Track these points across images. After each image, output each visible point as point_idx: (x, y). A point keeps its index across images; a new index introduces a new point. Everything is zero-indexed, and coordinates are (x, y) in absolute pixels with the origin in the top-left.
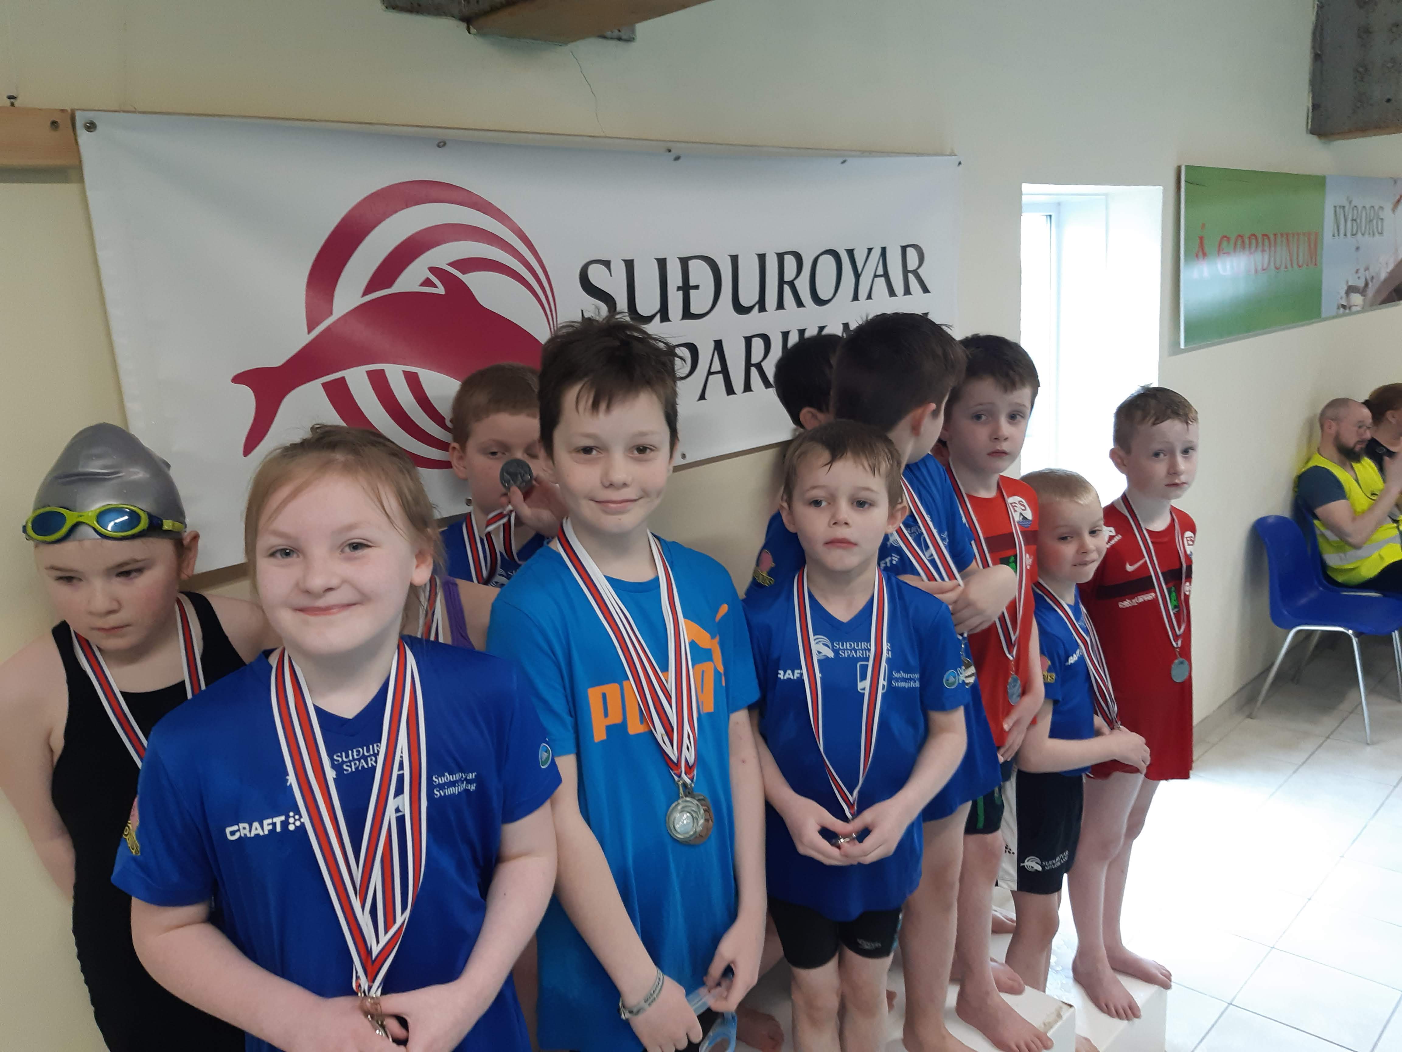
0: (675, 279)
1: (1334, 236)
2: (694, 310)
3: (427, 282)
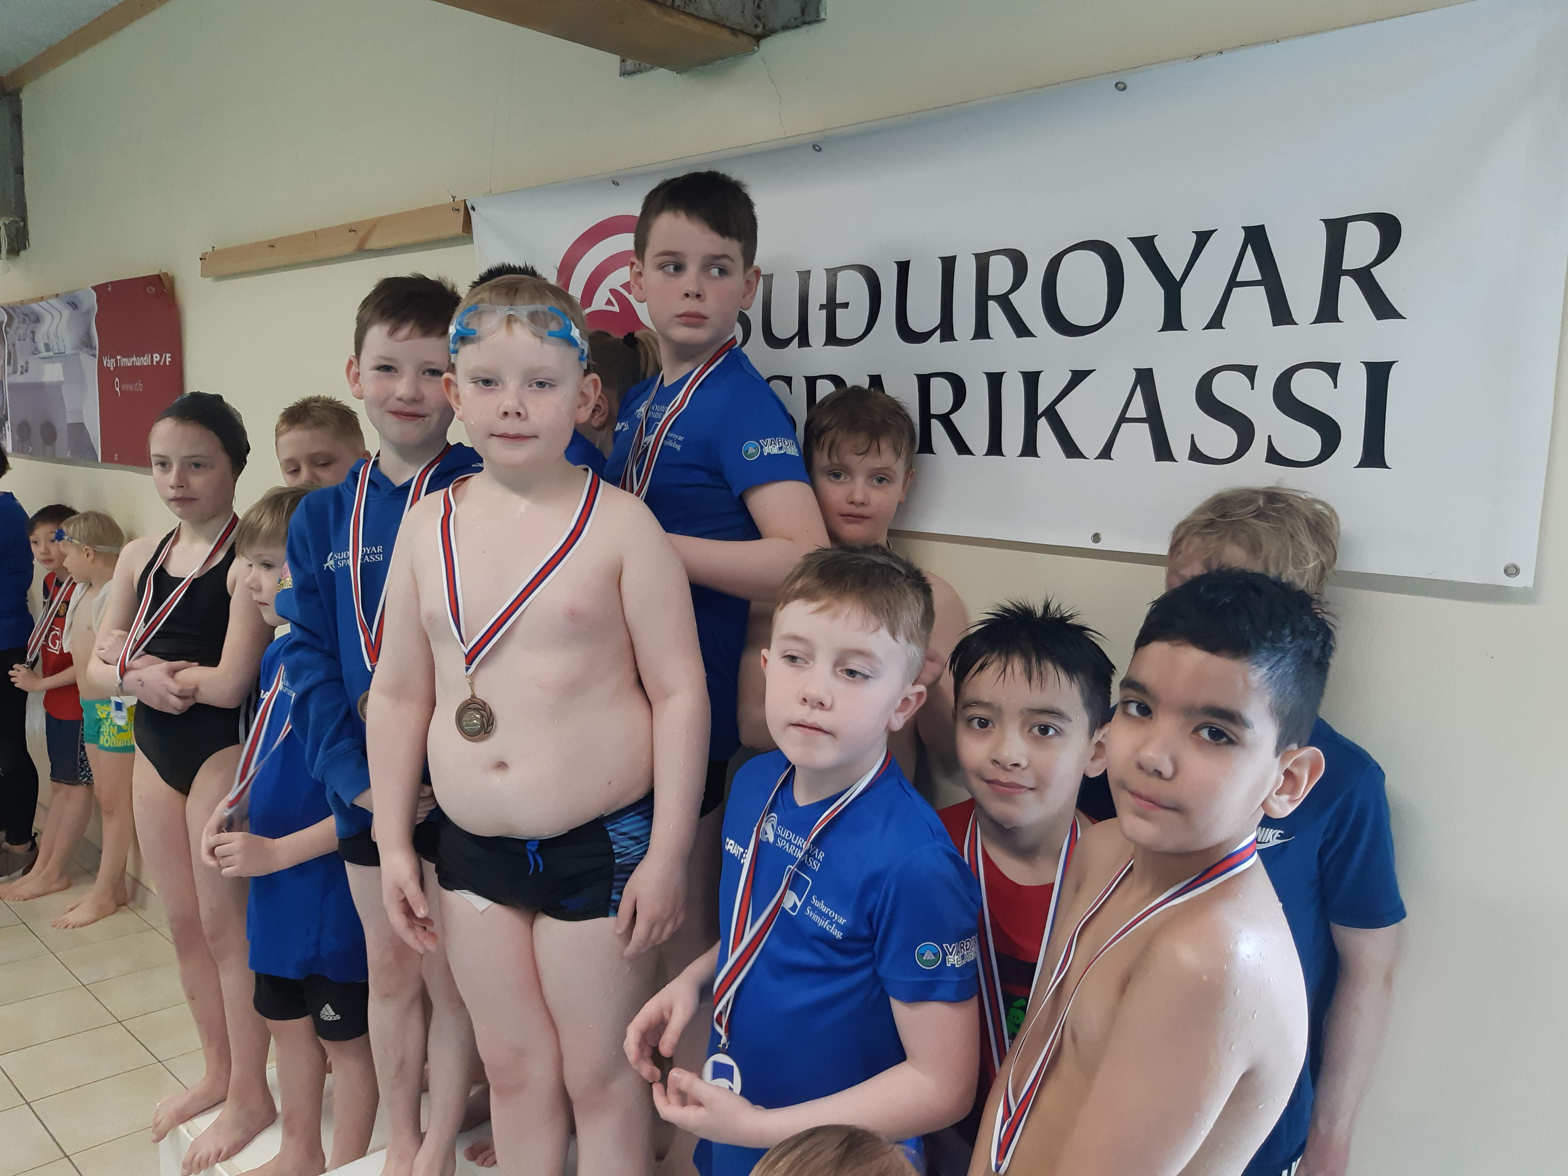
0: (818, 295)
2: (840, 334)
3: (609, 302)
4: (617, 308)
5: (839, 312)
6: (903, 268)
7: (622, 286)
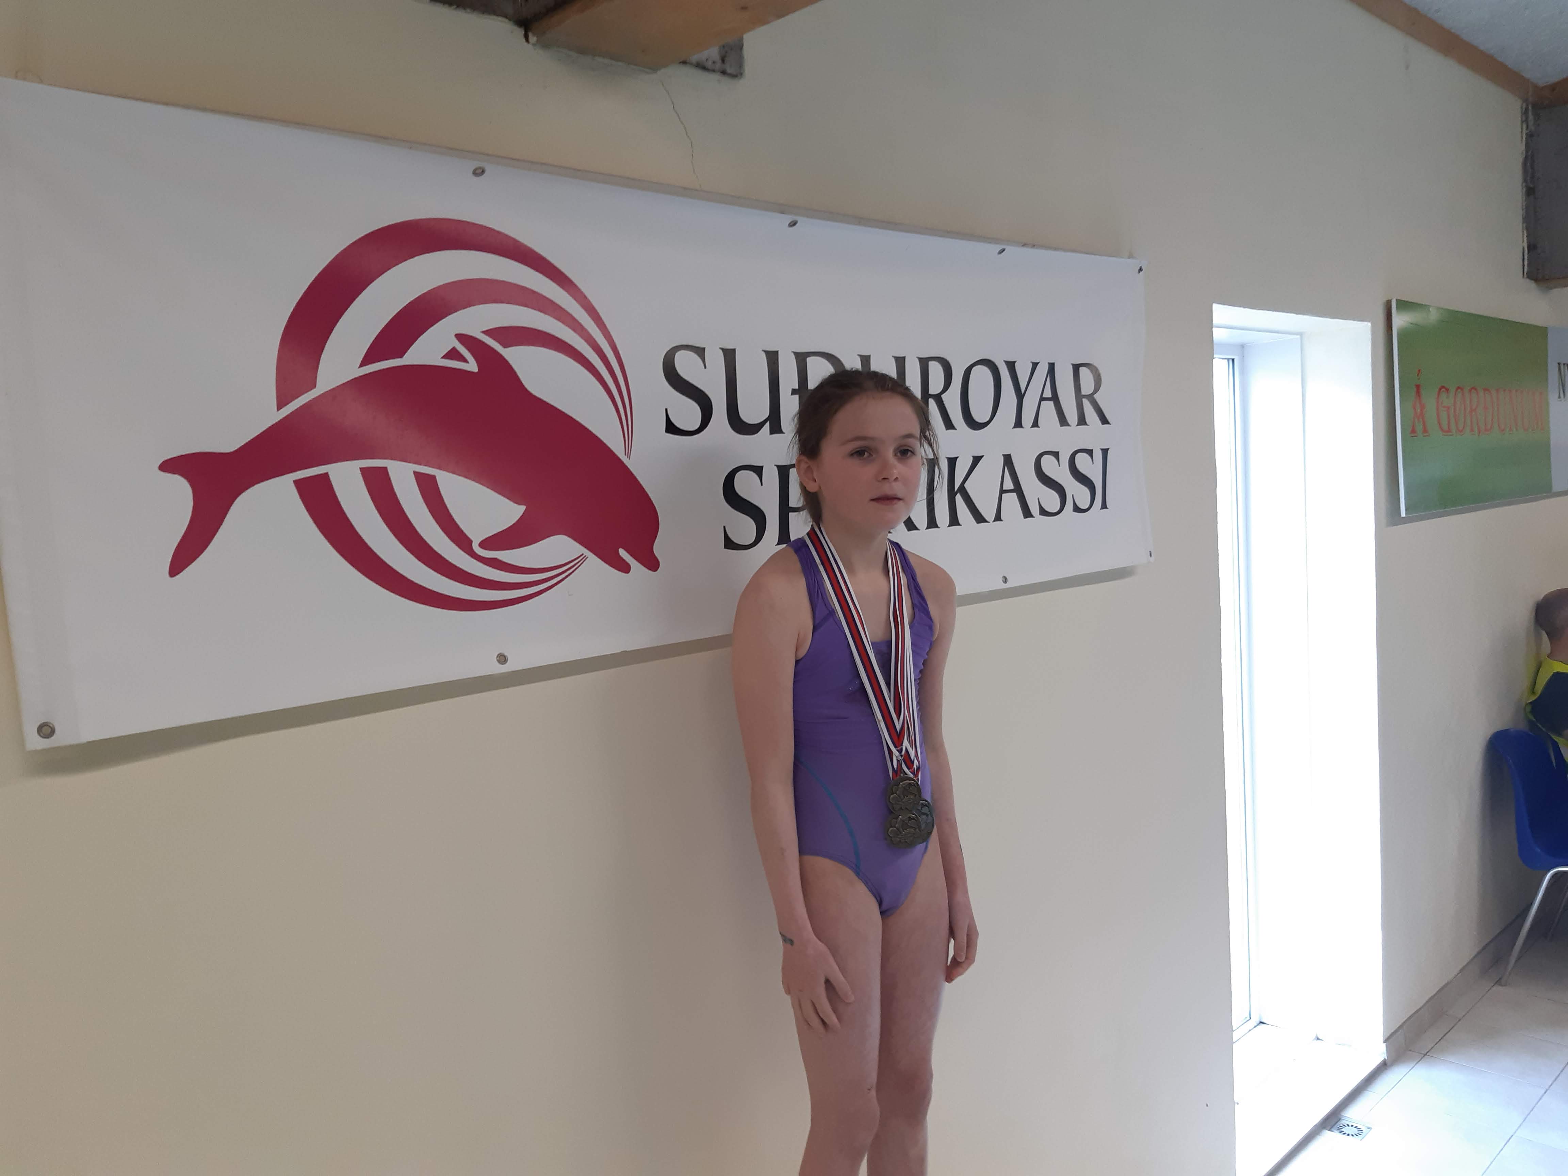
0: (789, 380)
1: (1559, 397)
3: (453, 354)
4: (472, 366)
6: (865, 362)
7: (486, 332)
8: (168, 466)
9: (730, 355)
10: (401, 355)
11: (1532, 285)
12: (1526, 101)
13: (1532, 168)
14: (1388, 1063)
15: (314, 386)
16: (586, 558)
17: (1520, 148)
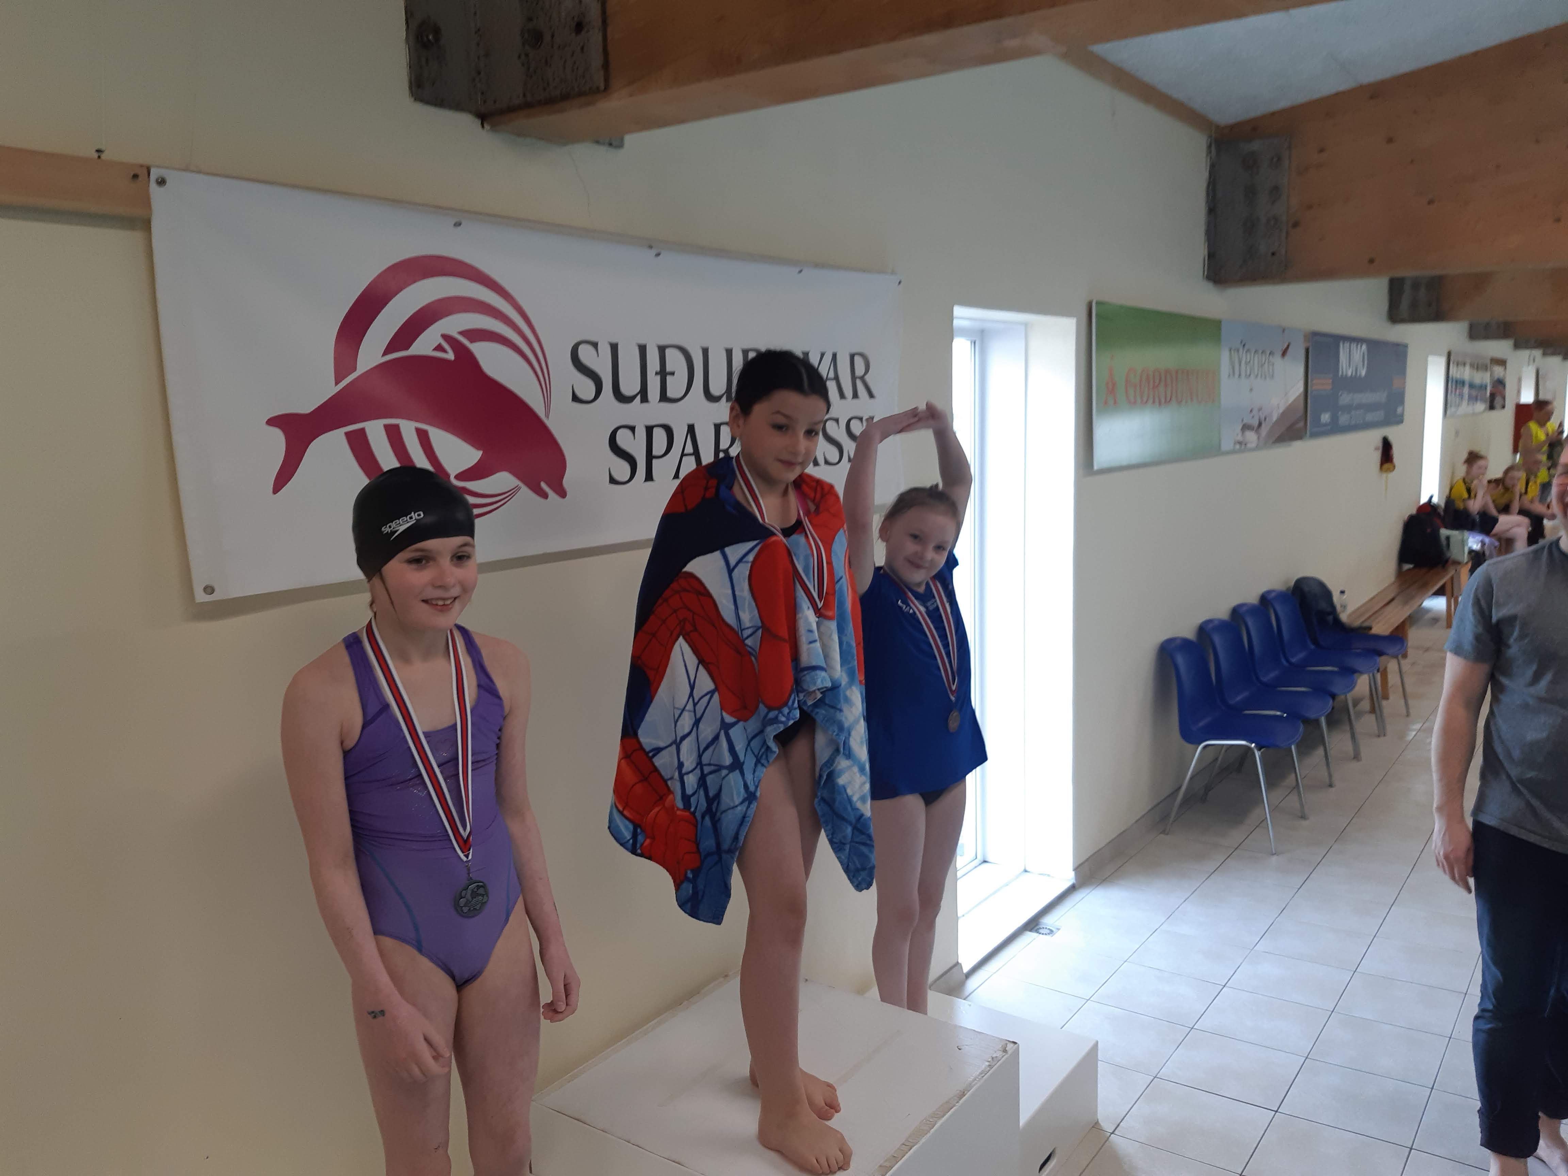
0: (653, 364)
1: (1229, 376)
2: (670, 394)
3: (439, 348)
4: (450, 356)
5: (669, 378)
6: (705, 352)
7: (461, 333)
8: (272, 422)
9: (614, 348)
10: (407, 347)
11: (1210, 286)
12: (1210, 136)
13: (1214, 191)
14: (1077, 886)
15: (355, 369)
16: (520, 488)
17: (1206, 175)
